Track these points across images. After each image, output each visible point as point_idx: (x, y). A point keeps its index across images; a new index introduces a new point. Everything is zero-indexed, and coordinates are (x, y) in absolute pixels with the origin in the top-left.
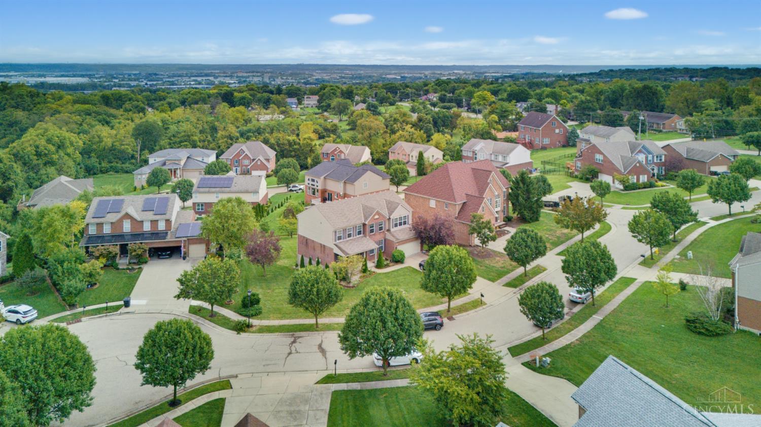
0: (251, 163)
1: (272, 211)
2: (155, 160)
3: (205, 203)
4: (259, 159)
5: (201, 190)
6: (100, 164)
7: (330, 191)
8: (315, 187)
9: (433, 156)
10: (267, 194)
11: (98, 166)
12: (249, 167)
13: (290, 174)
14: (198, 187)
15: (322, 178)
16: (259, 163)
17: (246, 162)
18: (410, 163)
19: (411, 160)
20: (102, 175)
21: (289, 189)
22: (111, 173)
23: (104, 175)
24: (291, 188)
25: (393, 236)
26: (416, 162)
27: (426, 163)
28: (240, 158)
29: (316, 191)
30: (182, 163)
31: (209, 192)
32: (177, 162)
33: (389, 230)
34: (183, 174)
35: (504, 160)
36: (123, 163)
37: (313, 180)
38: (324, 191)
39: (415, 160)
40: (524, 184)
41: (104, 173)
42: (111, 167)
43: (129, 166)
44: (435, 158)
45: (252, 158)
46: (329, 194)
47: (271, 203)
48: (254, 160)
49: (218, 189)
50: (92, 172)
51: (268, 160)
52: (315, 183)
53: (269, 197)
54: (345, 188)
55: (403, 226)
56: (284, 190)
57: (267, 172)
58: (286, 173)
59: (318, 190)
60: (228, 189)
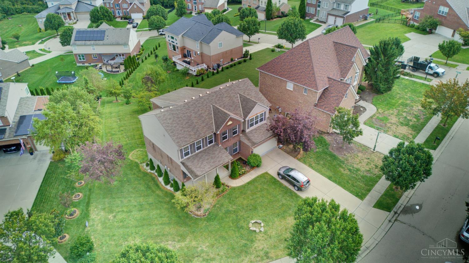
0: (129, 7)
1: (143, 62)
2: (52, 4)
3: (85, 54)
4: (135, 3)
5: (78, 42)
6: (14, 5)
7: (189, 48)
8: (175, 44)
9: (280, 1)
10: (139, 42)
11: (13, 7)
12: (128, 10)
13: (158, 21)
14: (75, 41)
15: (180, 36)
16: (135, 7)
17: (125, 6)
18: (259, 8)
19: (260, 5)
20: (18, 15)
21: (160, 33)
22: (25, 13)
23: (20, 15)
24: (161, 33)
25: (249, 139)
26: (265, 7)
27: (274, 9)
28: (120, 3)
29: (176, 48)
30: (74, 7)
31: (85, 45)
32: (69, 7)
33: (243, 131)
34: (77, 17)
35: (346, 9)
36: (34, 4)
37: (172, 38)
38: (183, 48)
39: (264, 5)
40: (385, 56)
41: (20, 13)
42: (24, 8)
43: (37, 7)
44: (281, 3)
45: (129, 3)
46: (188, 51)
47: (143, 50)
48: (131, 4)
49: (92, 42)
50: (9, 13)
51: (142, 4)
52: (174, 40)
53: (142, 43)
54: (201, 48)
55: (259, 124)
56: (155, 33)
57: (143, 14)
58: (154, 20)
59: (177, 47)
60: (101, 42)
